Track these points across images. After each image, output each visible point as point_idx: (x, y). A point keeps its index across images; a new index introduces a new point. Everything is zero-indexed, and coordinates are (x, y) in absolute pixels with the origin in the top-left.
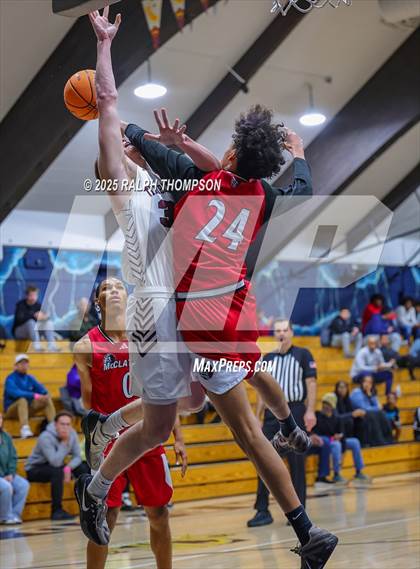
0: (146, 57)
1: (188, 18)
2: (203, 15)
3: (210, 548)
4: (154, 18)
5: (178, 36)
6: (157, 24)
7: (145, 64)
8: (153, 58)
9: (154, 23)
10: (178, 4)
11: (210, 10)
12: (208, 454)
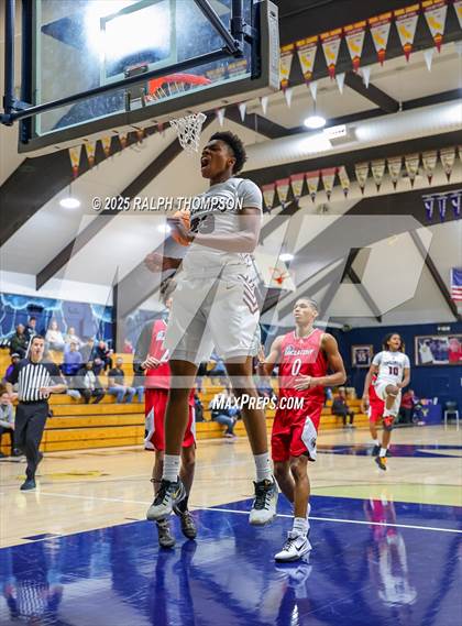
0: (69, 182)
1: (96, 162)
2: (105, 161)
3: (89, 478)
4: (75, 160)
5: (89, 172)
6: (78, 163)
7: (68, 187)
8: (73, 183)
9: (75, 162)
10: (91, 153)
11: (110, 158)
12: (90, 422)
